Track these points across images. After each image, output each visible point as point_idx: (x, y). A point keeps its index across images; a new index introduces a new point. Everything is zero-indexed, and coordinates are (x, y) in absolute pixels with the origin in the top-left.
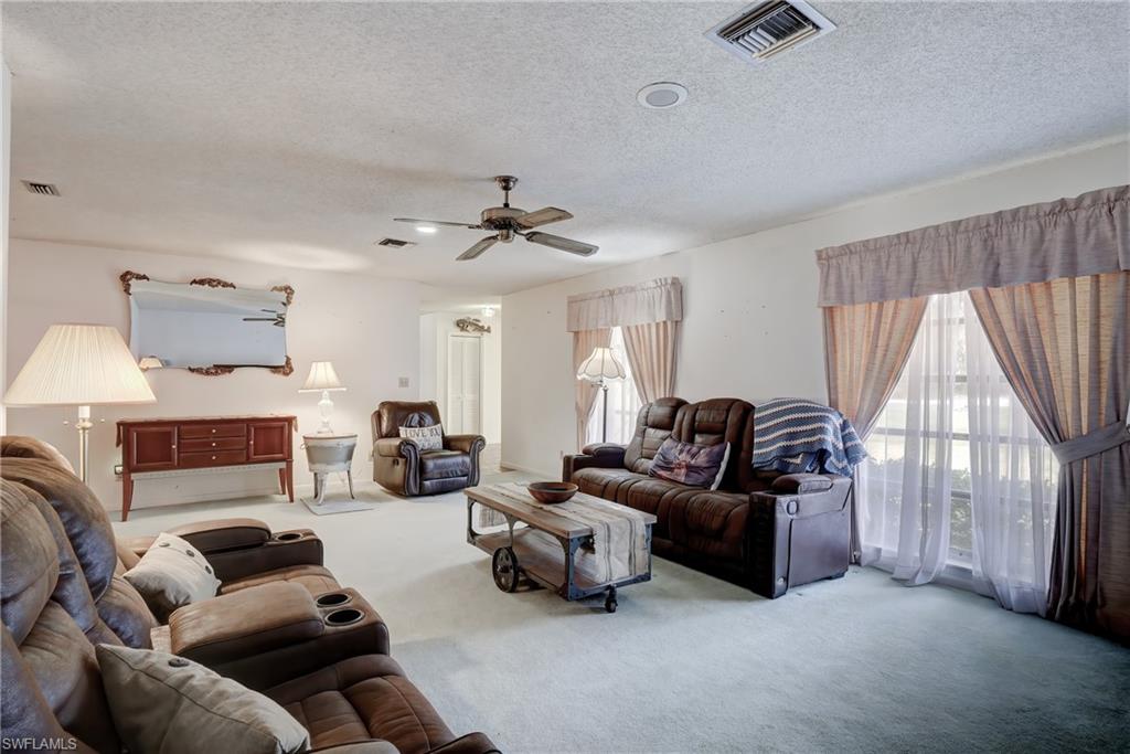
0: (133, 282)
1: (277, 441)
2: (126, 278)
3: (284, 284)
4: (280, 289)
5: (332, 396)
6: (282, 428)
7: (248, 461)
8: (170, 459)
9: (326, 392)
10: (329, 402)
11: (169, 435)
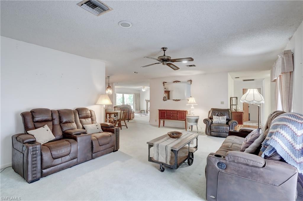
0: (165, 84)
1: (183, 116)
2: (164, 83)
3: (190, 80)
4: (189, 81)
5: (194, 106)
6: (184, 113)
7: (177, 120)
8: (165, 117)
9: (193, 105)
10: (193, 107)
11: (165, 112)
